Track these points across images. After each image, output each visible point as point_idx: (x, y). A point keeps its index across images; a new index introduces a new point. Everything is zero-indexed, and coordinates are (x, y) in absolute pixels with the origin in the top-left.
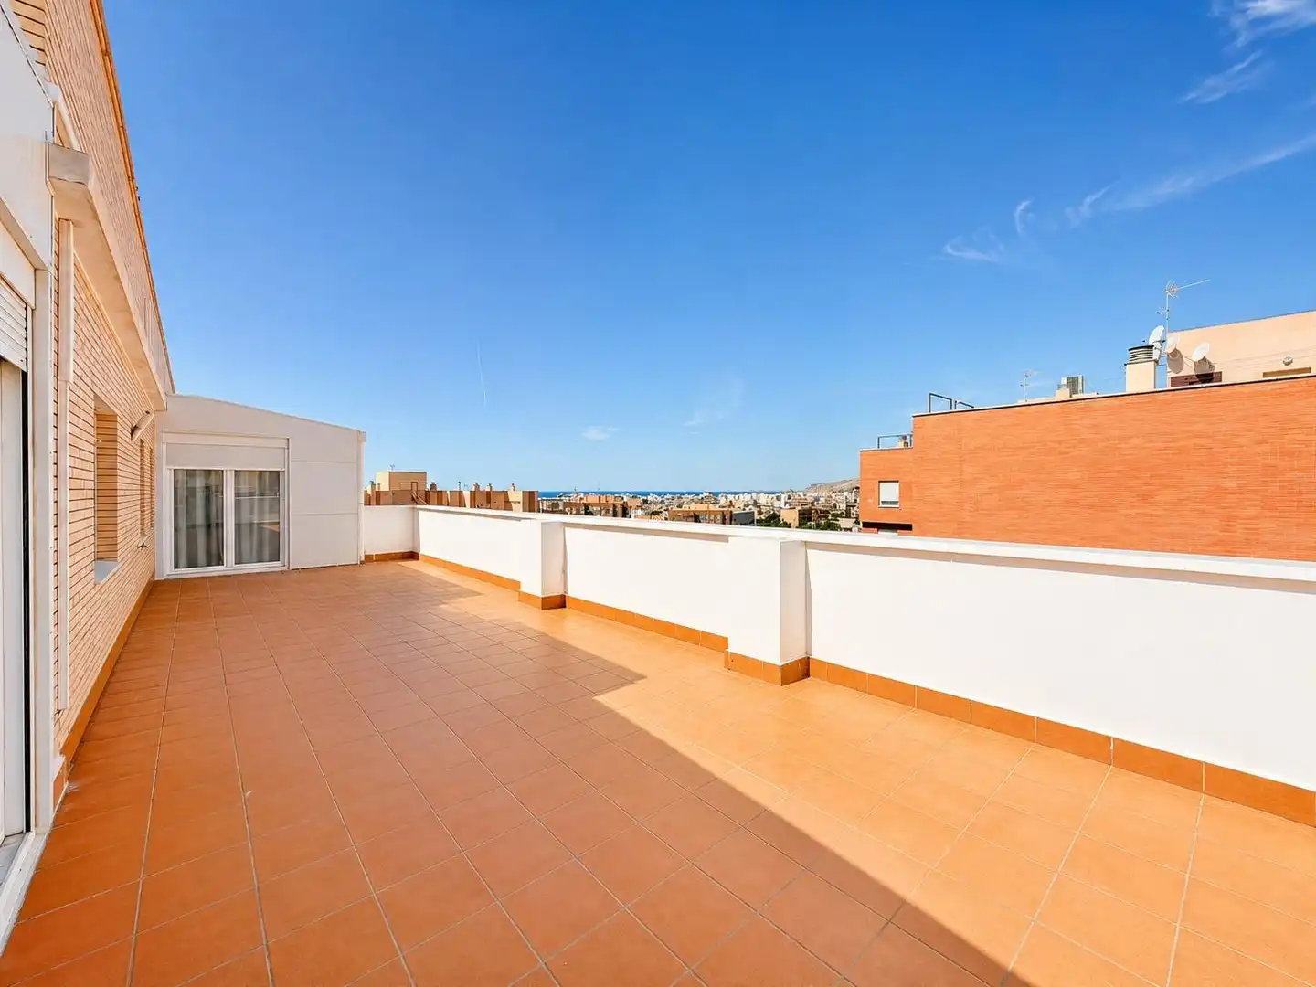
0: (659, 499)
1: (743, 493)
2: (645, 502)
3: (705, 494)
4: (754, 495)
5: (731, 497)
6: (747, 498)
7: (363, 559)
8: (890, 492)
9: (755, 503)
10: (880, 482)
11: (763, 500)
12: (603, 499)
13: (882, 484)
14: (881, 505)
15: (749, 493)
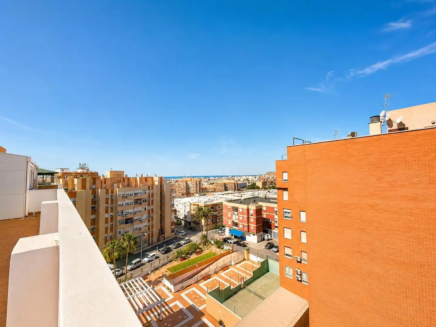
0: (214, 179)
1: (243, 176)
2: (209, 179)
3: (230, 176)
4: (247, 176)
5: (238, 177)
6: (244, 177)
7: (27, 214)
8: (285, 176)
9: (247, 180)
10: (283, 172)
11: (250, 178)
12: (192, 179)
13: (284, 173)
14: (284, 181)
15: (245, 176)
